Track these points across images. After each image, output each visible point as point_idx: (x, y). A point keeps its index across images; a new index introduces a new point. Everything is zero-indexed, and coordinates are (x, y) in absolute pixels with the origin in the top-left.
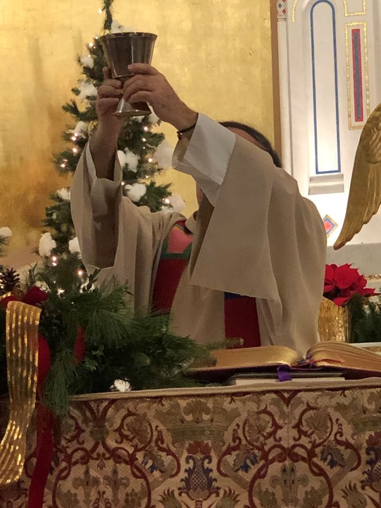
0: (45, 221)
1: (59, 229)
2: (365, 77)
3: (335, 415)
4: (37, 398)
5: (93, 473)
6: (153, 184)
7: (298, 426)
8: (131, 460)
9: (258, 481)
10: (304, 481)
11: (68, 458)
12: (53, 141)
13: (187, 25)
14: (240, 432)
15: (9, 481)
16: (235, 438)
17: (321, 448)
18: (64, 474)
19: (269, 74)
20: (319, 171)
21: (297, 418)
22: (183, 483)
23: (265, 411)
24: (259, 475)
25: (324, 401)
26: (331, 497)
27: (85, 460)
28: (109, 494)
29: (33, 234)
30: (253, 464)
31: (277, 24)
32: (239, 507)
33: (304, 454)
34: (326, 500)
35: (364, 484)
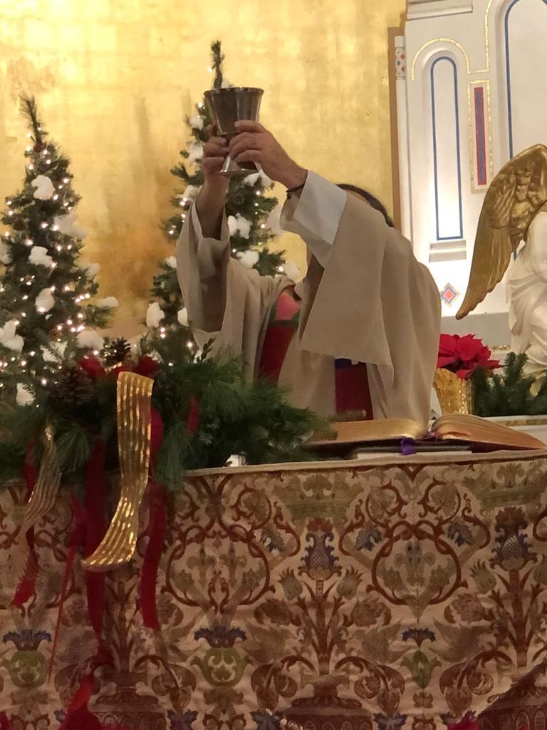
0: (152, 290)
1: (167, 299)
2: (488, 138)
3: (462, 490)
4: (150, 473)
5: (209, 552)
6: (266, 251)
7: (424, 502)
8: (248, 538)
9: (382, 559)
10: (430, 559)
11: (183, 536)
12: (161, 206)
13: (301, 84)
14: (363, 508)
15: (121, 560)
16: (358, 514)
17: (448, 524)
18: (178, 553)
19: (387, 136)
20: (440, 237)
21: (423, 493)
22: (304, 562)
23: (389, 486)
24: (383, 554)
25: (451, 475)
26: (459, 577)
27: (200, 538)
28: (225, 574)
29: (140, 304)
30: (377, 541)
31: (395, 83)
32: (362, 587)
33: (430, 531)
34: (453, 579)
35: (493, 563)
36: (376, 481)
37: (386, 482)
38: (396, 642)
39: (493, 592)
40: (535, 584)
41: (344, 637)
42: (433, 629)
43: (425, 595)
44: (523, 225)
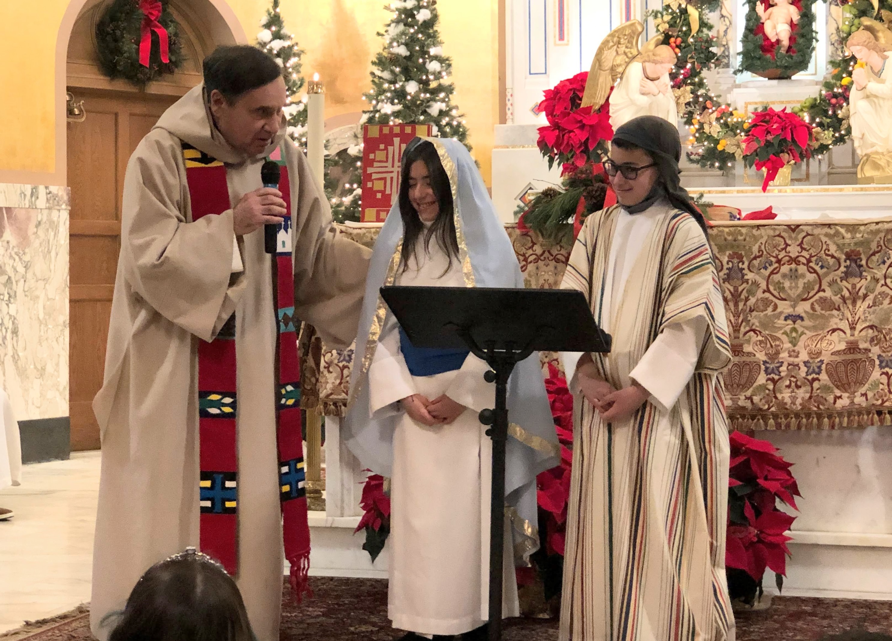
3: (824, 239)
7: (801, 245)
9: (773, 275)
10: (803, 276)
14: (763, 247)
16: (760, 250)
17: (815, 258)
21: (800, 240)
22: (726, 276)
23: (779, 236)
26: (820, 286)
30: (770, 265)
32: (760, 291)
33: (805, 261)
34: (817, 287)
35: (842, 279)
36: (771, 233)
37: (777, 233)
38: (779, 322)
39: (842, 296)
40: (865, 292)
41: (749, 318)
42: (803, 315)
43: (798, 296)
44: (620, 70)
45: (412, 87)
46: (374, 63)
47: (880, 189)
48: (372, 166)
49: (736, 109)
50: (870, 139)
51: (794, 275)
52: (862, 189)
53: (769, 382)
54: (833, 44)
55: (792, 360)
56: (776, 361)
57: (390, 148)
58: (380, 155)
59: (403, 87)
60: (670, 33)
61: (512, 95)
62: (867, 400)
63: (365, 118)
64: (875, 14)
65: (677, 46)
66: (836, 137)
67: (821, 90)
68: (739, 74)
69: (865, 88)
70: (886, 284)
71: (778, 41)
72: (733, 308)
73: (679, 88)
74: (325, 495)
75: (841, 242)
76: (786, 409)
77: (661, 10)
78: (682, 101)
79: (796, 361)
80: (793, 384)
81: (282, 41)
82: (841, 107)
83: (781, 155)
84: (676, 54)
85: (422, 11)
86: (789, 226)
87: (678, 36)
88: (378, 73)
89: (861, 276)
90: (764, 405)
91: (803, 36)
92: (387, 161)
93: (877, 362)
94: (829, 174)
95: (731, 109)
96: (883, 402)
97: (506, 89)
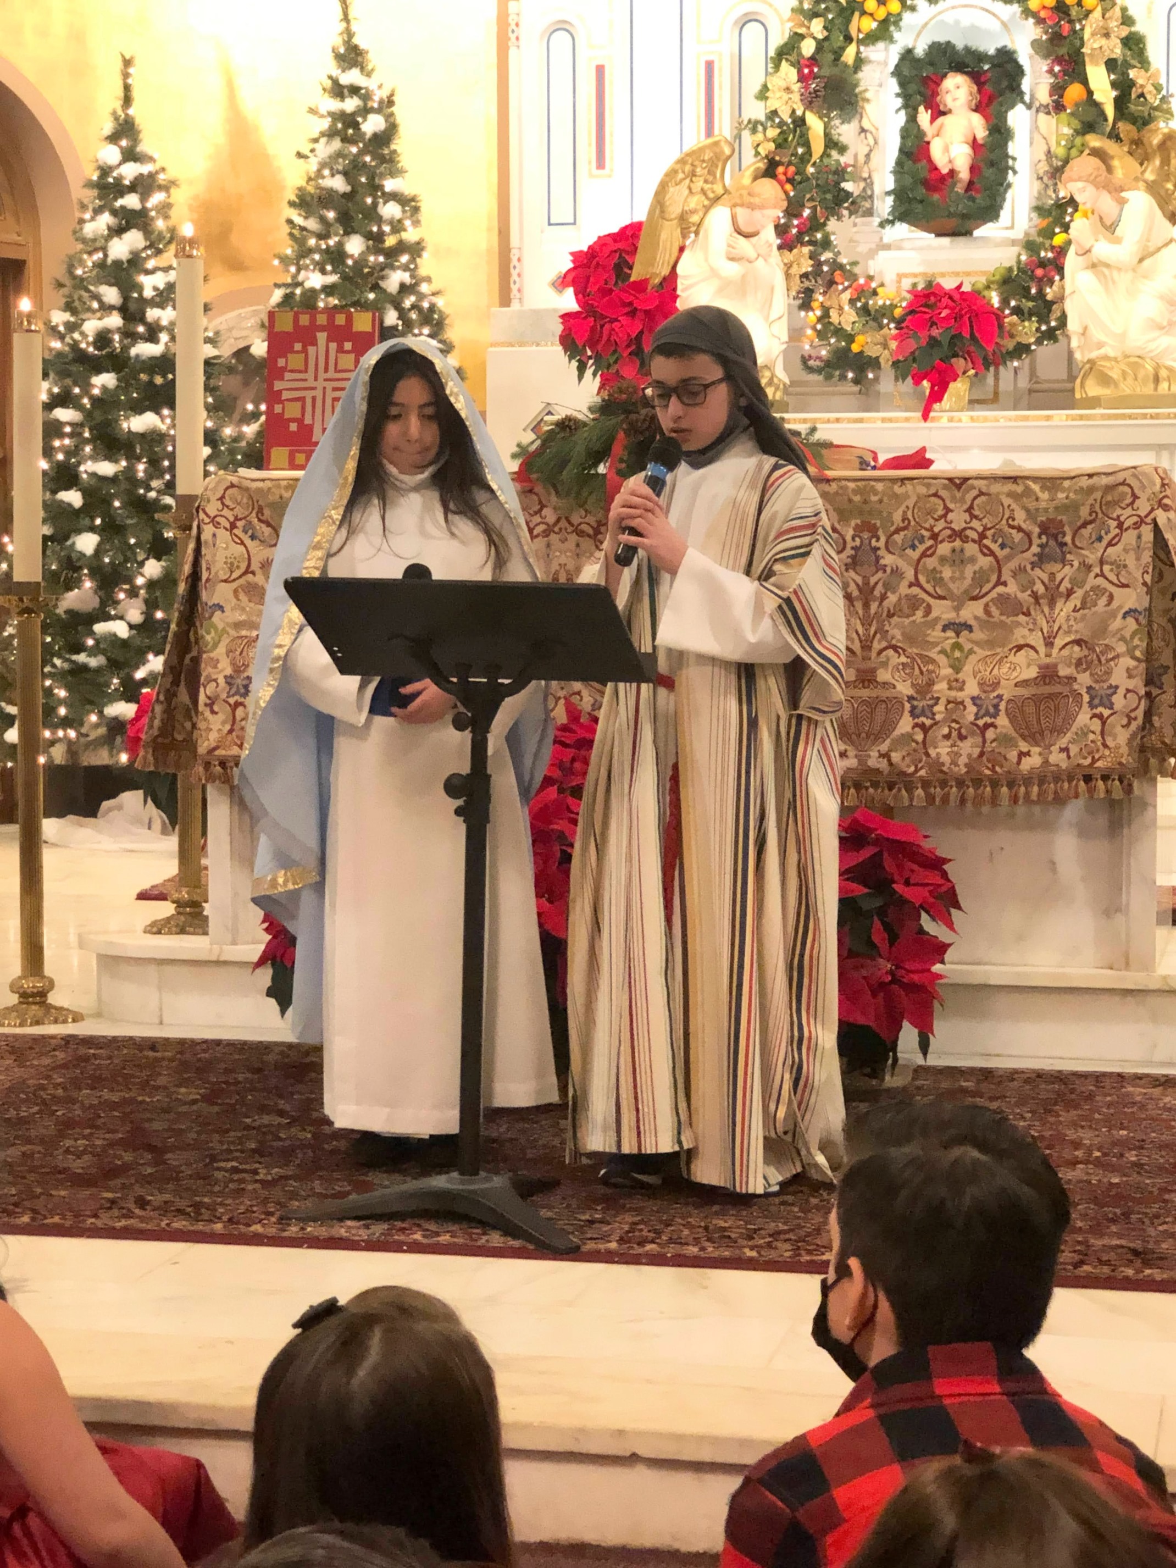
3: (1007, 501)
7: (969, 510)
9: (924, 560)
10: (973, 560)
14: (909, 514)
16: (904, 519)
17: (992, 531)
20: (552, 222)
21: (969, 503)
22: (850, 560)
23: (936, 495)
26: (999, 578)
30: (920, 543)
31: (506, 52)
32: (905, 583)
33: (975, 536)
34: (994, 578)
35: (1034, 565)
36: (923, 490)
37: (932, 491)
38: (935, 633)
39: (1033, 592)
40: (1069, 586)
41: (887, 628)
42: (972, 622)
43: (966, 592)
44: (695, 218)
45: (355, 246)
46: (292, 204)
47: (1110, 417)
48: (282, 378)
49: (882, 285)
50: (1097, 334)
51: (958, 559)
52: (1081, 417)
53: (917, 729)
54: (1041, 178)
55: (953, 694)
56: (929, 696)
57: (311, 350)
58: (295, 361)
59: (340, 245)
60: (777, 158)
61: (519, 260)
62: (1069, 757)
63: (278, 295)
64: (1108, 129)
65: (790, 181)
66: (1042, 332)
67: (1019, 255)
68: (888, 227)
69: (1089, 251)
70: (1102, 575)
71: (952, 173)
72: (861, 612)
73: (791, 250)
74: (208, 909)
75: (1032, 505)
76: (942, 771)
77: (763, 118)
78: (795, 271)
79: (960, 695)
80: (954, 734)
81: (138, 165)
82: (1051, 282)
83: (954, 360)
84: (786, 193)
85: (371, 117)
86: (951, 480)
87: (790, 163)
88: (299, 220)
89: (1063, 561)
90: (909, 766)
91: (992, 164)
92: (306, 371)
93: (1086, 698)
94: (1030, 391)
95: (874, 285)
96: (1094, 761)
97: (509, 250)
